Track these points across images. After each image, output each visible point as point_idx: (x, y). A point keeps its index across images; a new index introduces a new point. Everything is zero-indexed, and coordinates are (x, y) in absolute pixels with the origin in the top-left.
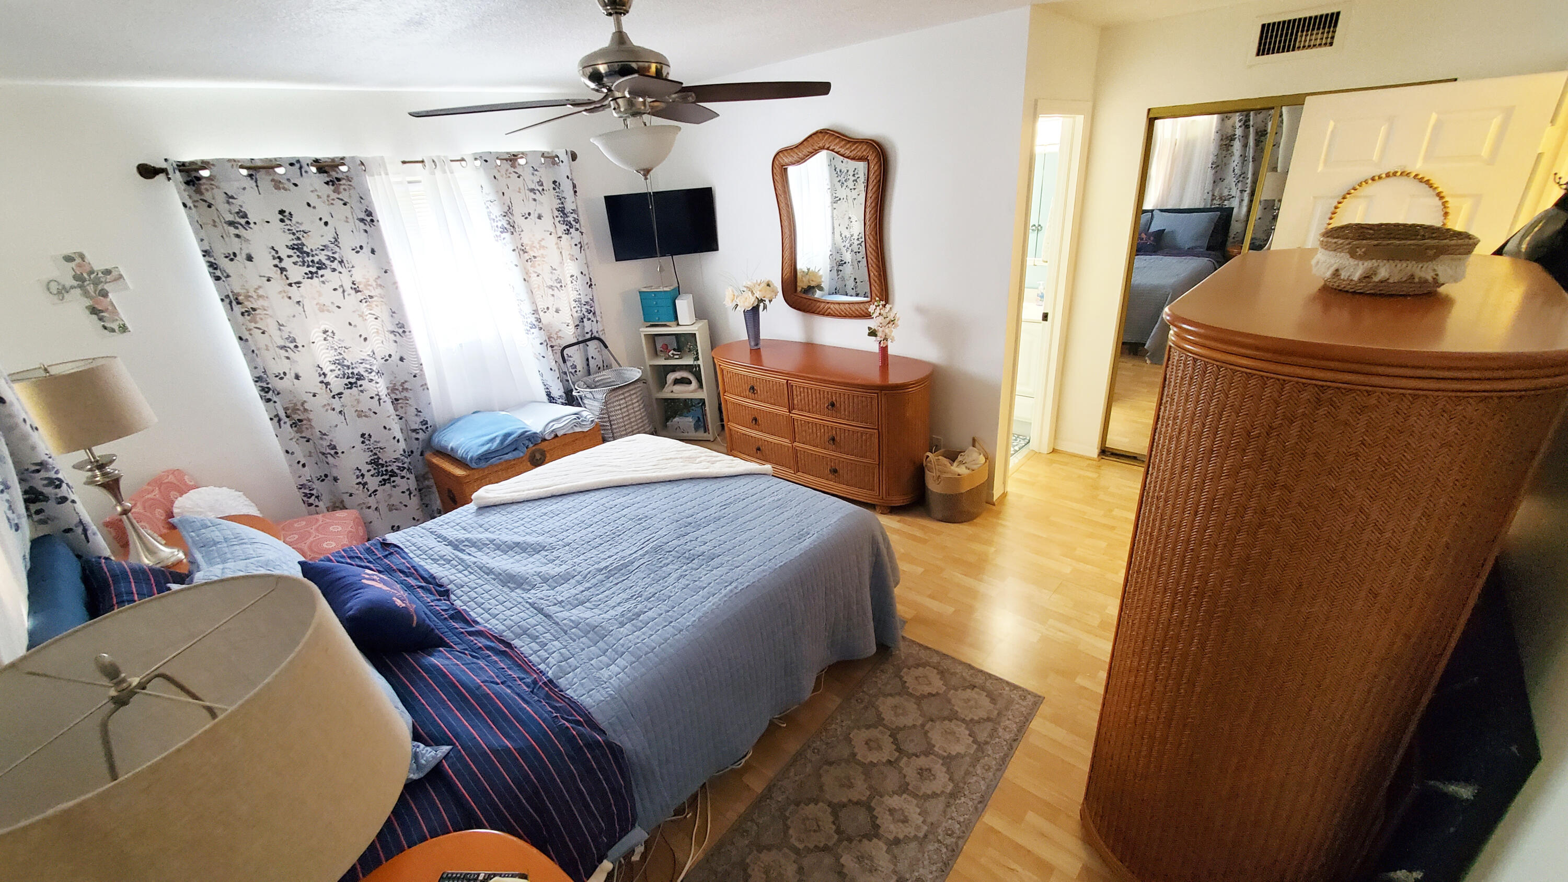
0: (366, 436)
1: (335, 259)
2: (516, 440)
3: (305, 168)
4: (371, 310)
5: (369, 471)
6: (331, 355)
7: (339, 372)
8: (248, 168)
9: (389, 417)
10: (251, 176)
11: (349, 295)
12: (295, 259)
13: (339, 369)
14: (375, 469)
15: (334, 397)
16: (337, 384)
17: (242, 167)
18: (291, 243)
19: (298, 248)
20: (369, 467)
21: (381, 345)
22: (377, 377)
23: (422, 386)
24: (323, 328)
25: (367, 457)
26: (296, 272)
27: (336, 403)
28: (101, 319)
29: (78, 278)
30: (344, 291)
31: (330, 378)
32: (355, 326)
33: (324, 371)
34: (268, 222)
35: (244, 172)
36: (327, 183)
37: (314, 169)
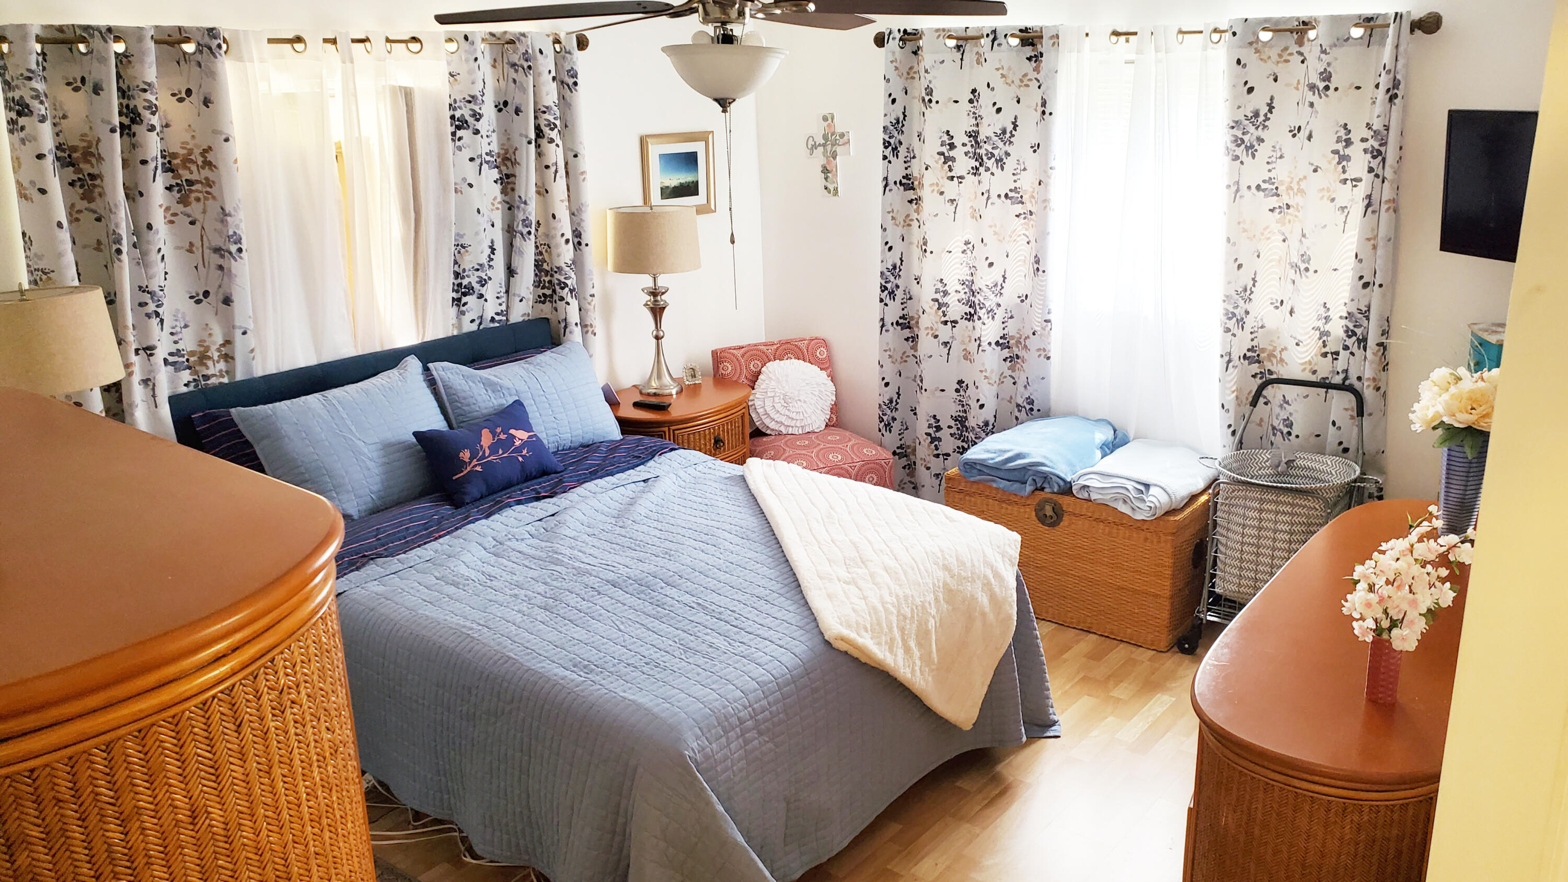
0: (964, 385)
1: (993, 155)
2: (1024, 469)
3: (1001, 39)
4: (1027, 230)
5: (950, 427)
6: (964, 274)
7: (964, 296)
8: (958, 39)
9: (981, 371)
10: (958, 47)
11: (992, 204)
12: (968, 148)
13: (965, 293)
14: (958, 429)
15: (945, 323)
16: (956, 310)
17: (950, 37)
18: (971, 129)
19: (973, 135)
20: (952, 423)
21: (1023, 279)
22: (986, 316)
23: (1039, 350)
24: (966, 238)
25: (954, 410)
26: (963, 164)
27: (945, 333)
28: (826, 179)
29: (825, 137)
30: (988, 198)
31: (952, 299)
32: (986, 245)
33: (947, 288)
34: (956, 102)
35: (952, 43)
36: (1029, 59)
37: (1015, 42)
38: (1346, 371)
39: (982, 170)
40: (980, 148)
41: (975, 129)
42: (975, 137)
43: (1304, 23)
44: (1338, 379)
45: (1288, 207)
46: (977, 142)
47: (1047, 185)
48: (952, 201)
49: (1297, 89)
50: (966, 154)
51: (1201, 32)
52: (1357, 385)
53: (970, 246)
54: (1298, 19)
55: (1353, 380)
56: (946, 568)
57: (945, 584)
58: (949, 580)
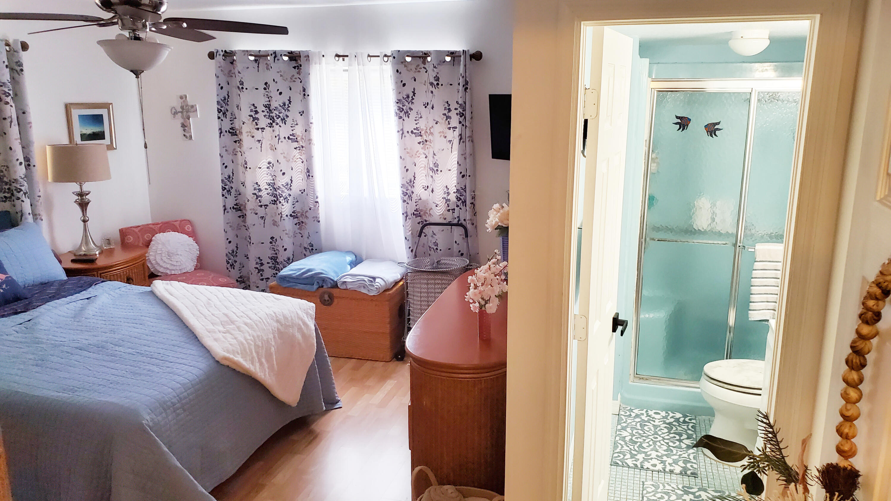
0: (274, 239)
1: (280, 117)
3: (279, 57)
4: (301, 156)
5: (268, 263)
6: (269, 179)
7: (270, 192)
8: (255, 56)
9: (283, 231)
10: (256, 61)
11: (282, 142)
12: (265, 113)
13: (271, 190)
14: (273, 264)
15: (261, 206)
16: (266, 198)
17: (251, 55)
18: (266, 103)
19: (268, 106)
20: (270, 261)
21: (301, 181)
22: (283, 201)
23: (314, 217)
24: (268, 160)
25: (270, 253)
26: (263, 122)
27: (261, 211)
28: (184, 130)
29: (182, 107)
30: (279, 139)
31: (264, 193)
32: (280, 163)
33: (261, 187)
34: (257, 89)
35: (252, 58)
36: (295, 67)
37: (286, 58)
38: (459, 217)
39: (274, 124)
40: (272, 113)
41: (268, 103)
42: (269, 108)
43: (425, 54)
44: (455, 221)
45: (426, 141)
46: (270, 110)
47: (310, 131)
48: (259, 141)
49: (425, 85)
50: (265, 116)
51: (379, 56)
52: (464, 223)
53: (271, 165)
54: (422, 52)
55: (462, 221)
56: (278, 321)
57: (278, 329)
58: (280, 327)
